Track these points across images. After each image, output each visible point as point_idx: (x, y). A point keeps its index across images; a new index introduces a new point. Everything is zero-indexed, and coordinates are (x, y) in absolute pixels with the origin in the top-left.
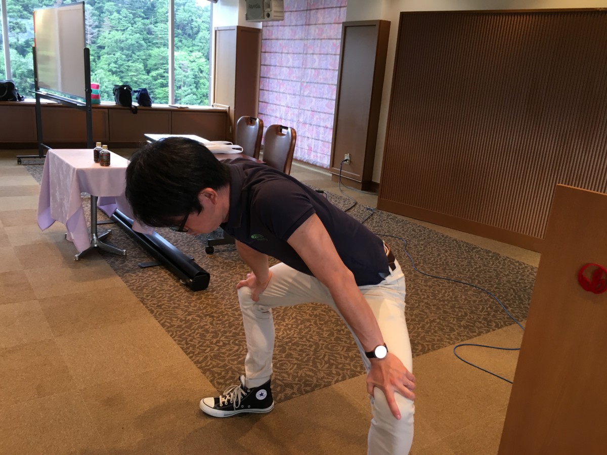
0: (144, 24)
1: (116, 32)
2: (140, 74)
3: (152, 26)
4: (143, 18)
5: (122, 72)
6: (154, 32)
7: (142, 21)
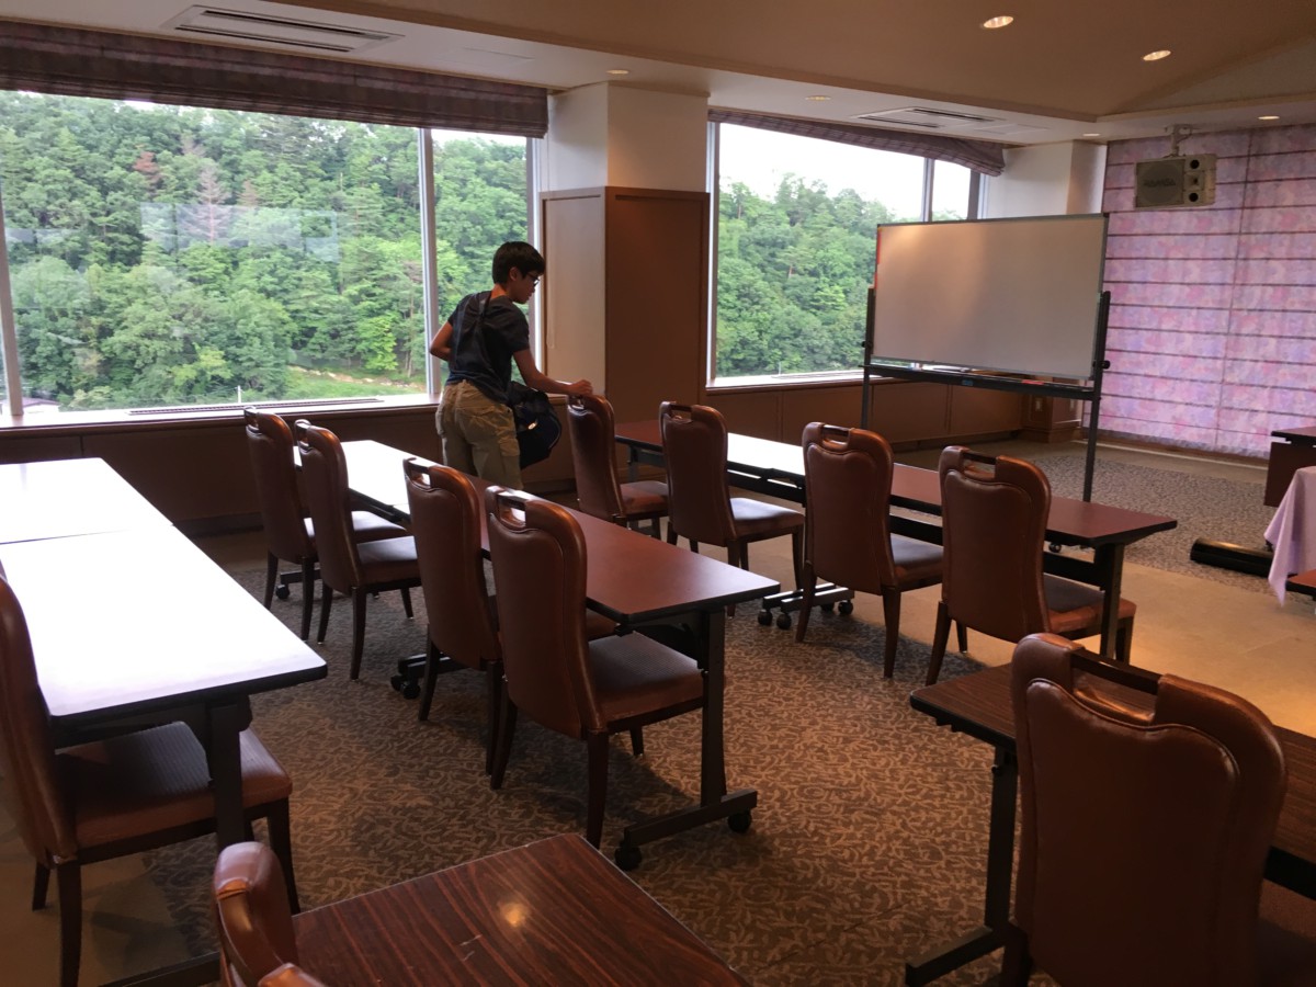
0: (325, 190)
1: (269, 209)
2: (325, 292)
3: (341, 194)
4: (324, 179)
5: (286, 291)
6: (346, 205)
7: (322, 184)
